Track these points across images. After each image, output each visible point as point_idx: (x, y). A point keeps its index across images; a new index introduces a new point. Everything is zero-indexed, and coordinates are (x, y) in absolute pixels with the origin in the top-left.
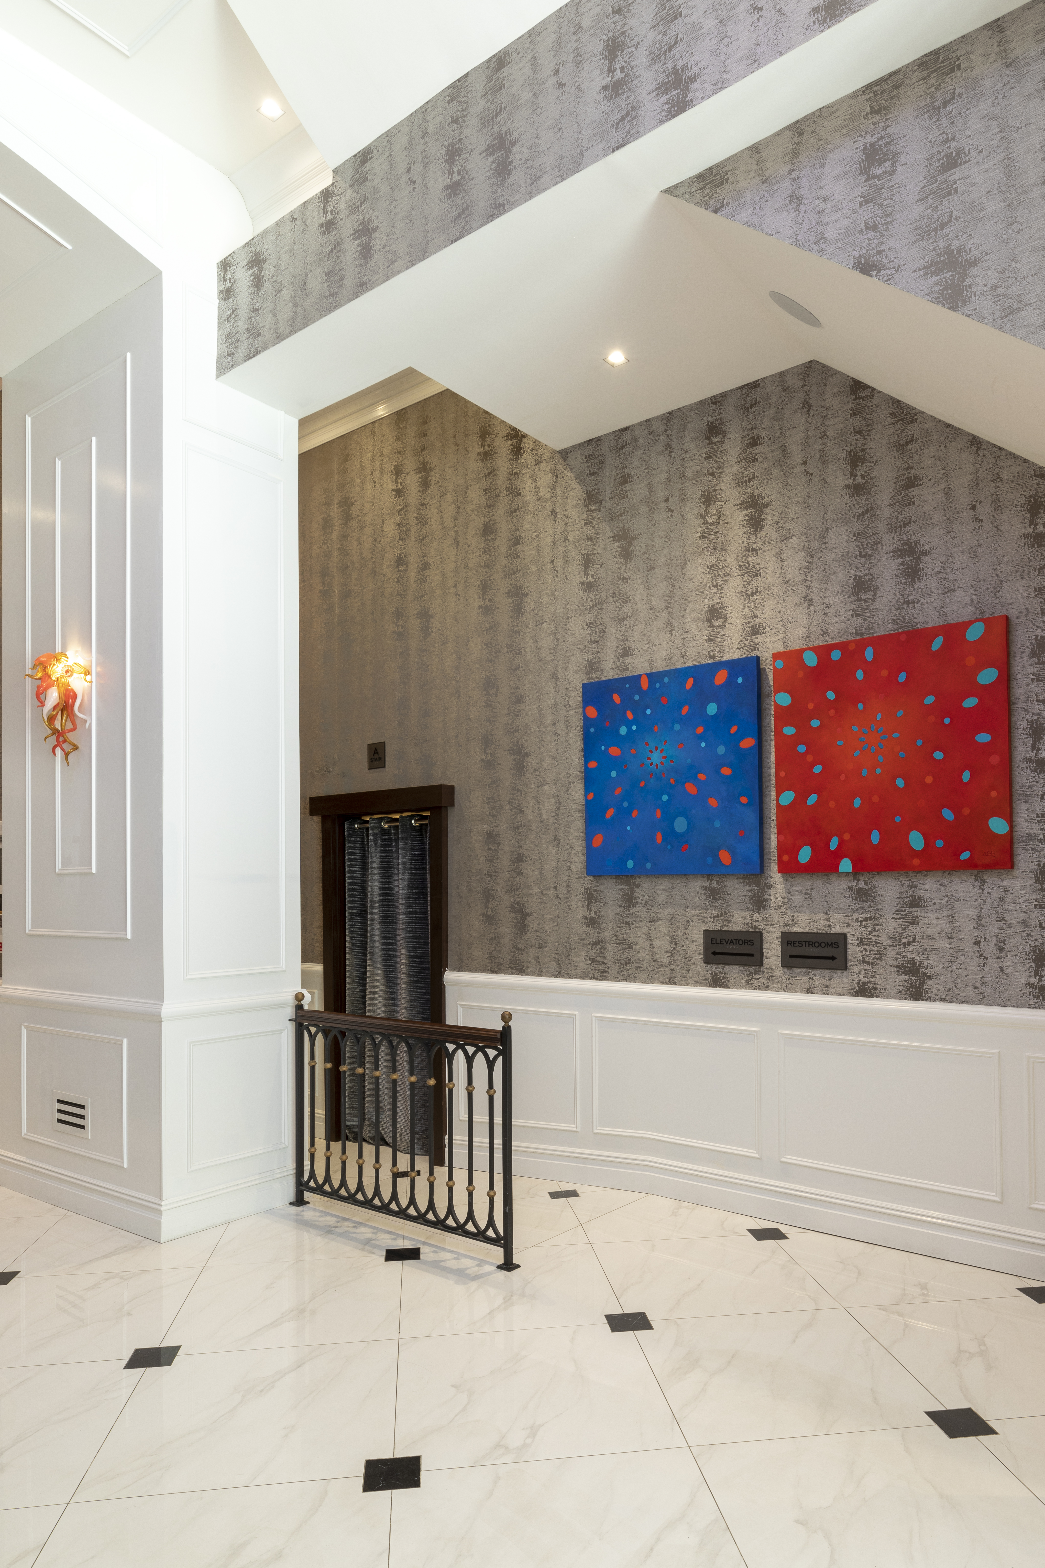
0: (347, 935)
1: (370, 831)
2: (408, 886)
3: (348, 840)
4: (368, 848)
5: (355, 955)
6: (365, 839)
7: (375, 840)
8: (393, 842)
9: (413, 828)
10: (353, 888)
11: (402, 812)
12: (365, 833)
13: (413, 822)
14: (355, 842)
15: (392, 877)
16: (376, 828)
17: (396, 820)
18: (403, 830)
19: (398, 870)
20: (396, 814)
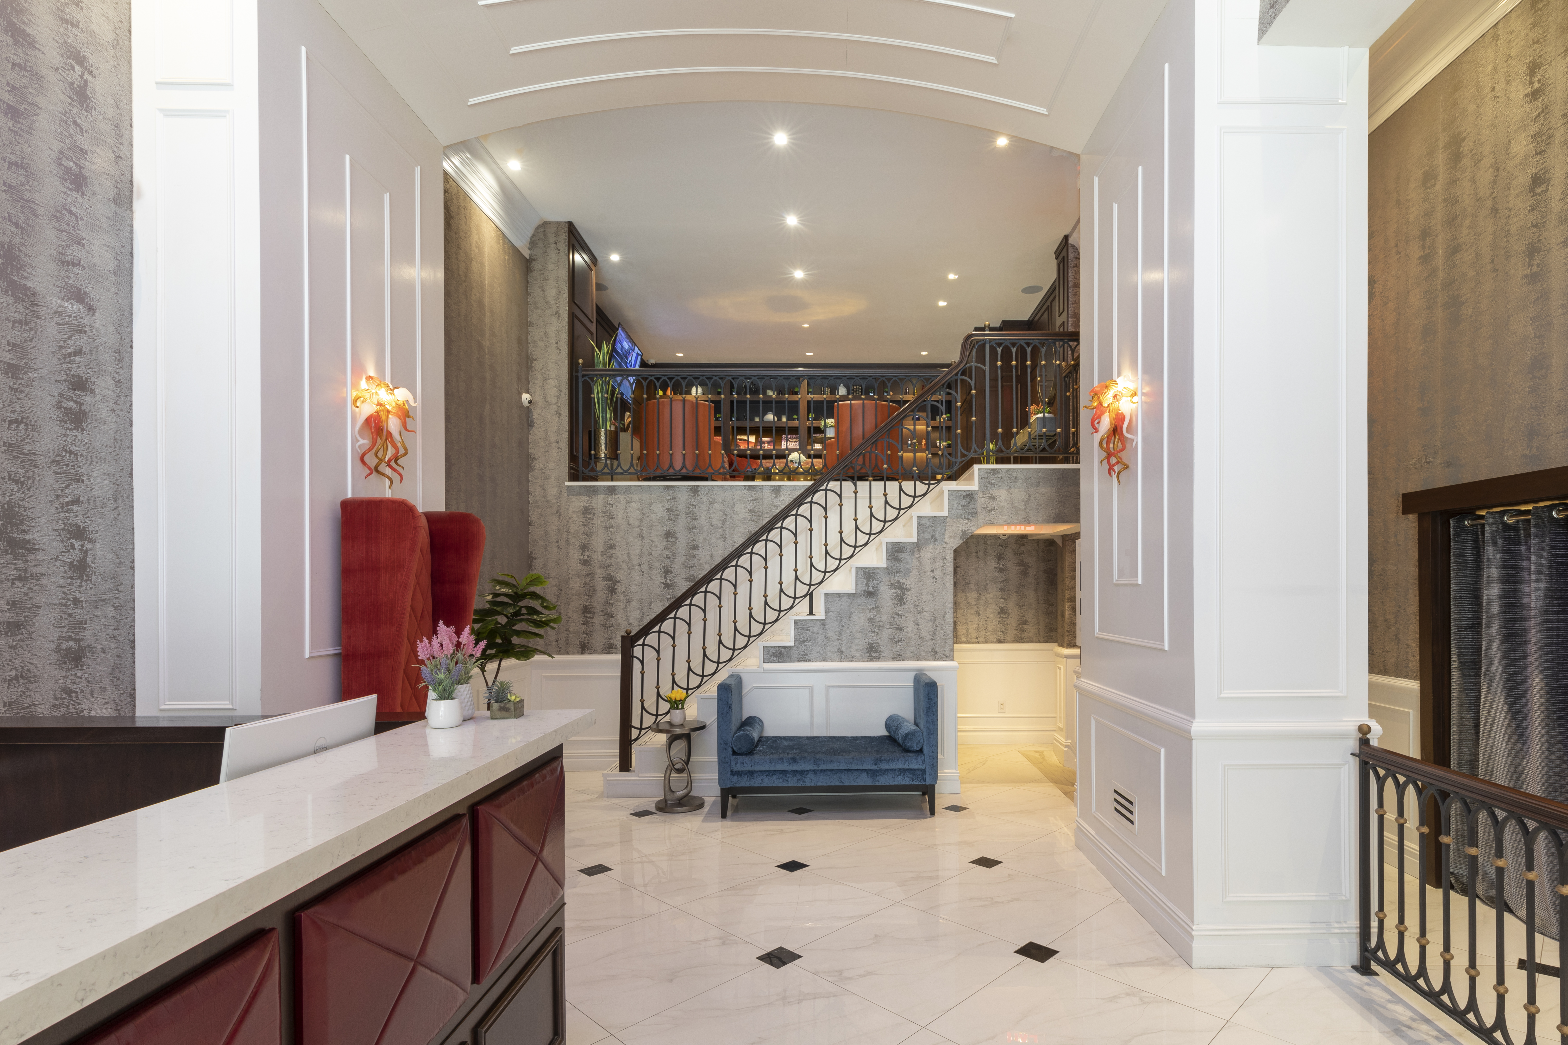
0: (1453, 651)
1: (1487, 528)
2: (1545, 595)
3: (1454, 540)
4: (1484, 548)
5: (1464, 675)
6: (1480, 537)
7: (1494, 538)
8: (1523, 539)
9: (1557, 521)
10: (1461, 596)
11: (1537, 501)
12: (1480, 530)
13: (1554, 514)
14: (1465, 541)
15: (1521, 584)
16: (1495, 523)
17: (1527, 512)
18: (1537, 525)
19: (1530, 574)
20: (1528, 505)
